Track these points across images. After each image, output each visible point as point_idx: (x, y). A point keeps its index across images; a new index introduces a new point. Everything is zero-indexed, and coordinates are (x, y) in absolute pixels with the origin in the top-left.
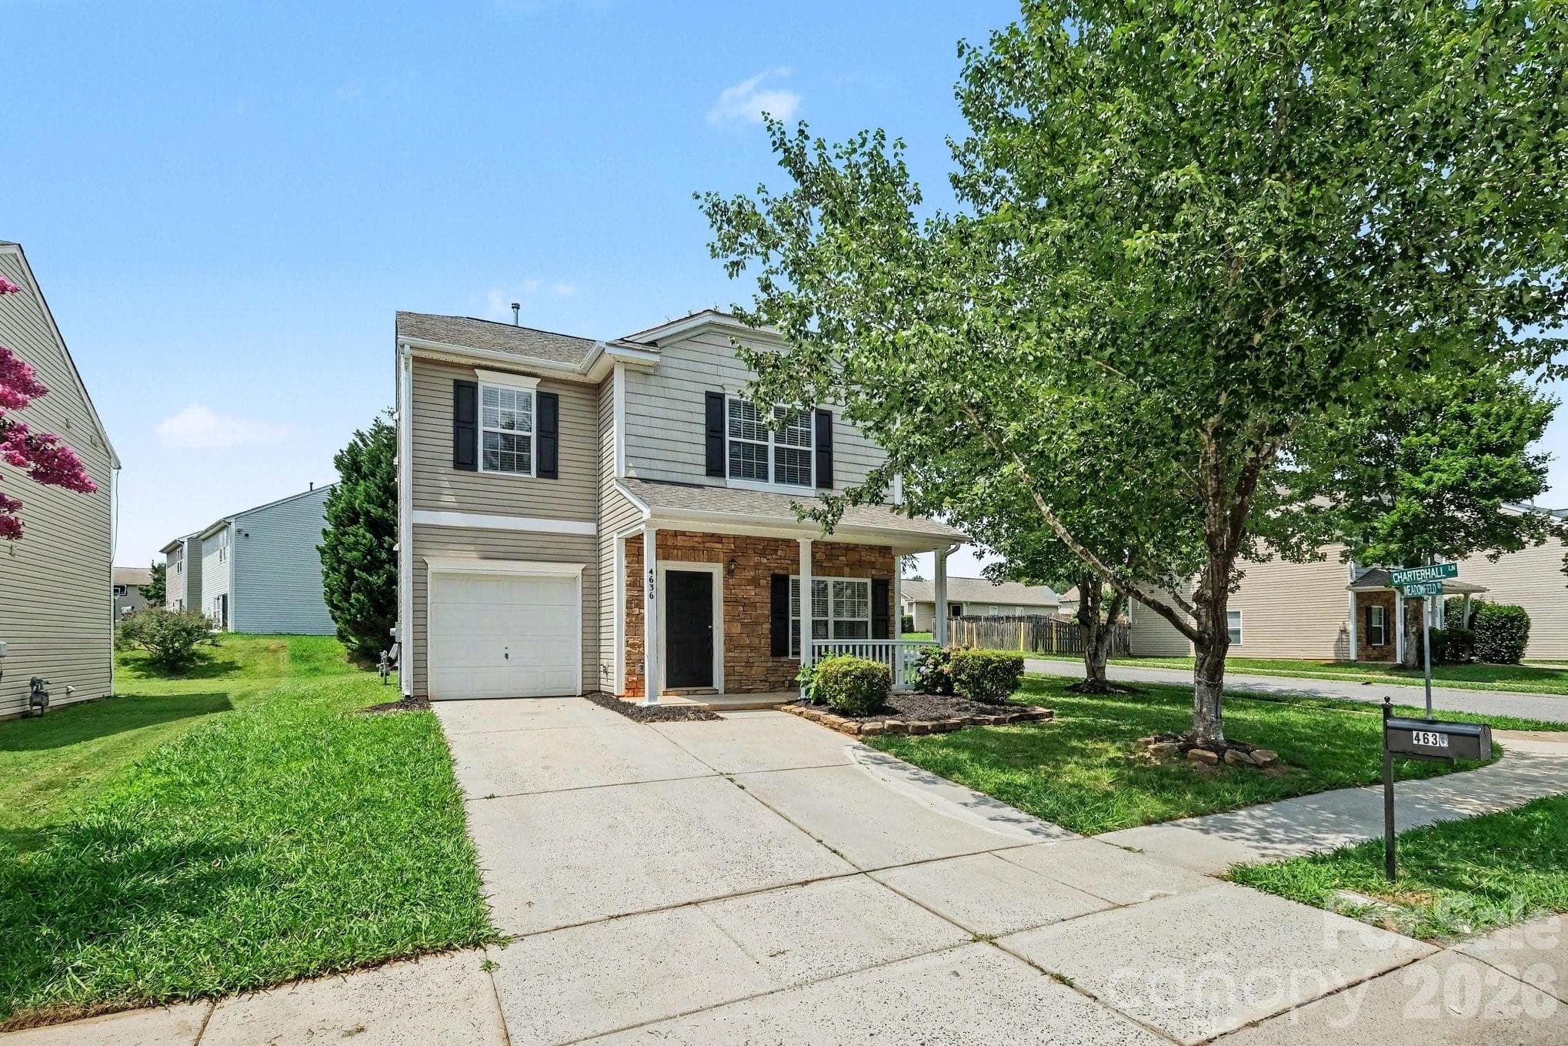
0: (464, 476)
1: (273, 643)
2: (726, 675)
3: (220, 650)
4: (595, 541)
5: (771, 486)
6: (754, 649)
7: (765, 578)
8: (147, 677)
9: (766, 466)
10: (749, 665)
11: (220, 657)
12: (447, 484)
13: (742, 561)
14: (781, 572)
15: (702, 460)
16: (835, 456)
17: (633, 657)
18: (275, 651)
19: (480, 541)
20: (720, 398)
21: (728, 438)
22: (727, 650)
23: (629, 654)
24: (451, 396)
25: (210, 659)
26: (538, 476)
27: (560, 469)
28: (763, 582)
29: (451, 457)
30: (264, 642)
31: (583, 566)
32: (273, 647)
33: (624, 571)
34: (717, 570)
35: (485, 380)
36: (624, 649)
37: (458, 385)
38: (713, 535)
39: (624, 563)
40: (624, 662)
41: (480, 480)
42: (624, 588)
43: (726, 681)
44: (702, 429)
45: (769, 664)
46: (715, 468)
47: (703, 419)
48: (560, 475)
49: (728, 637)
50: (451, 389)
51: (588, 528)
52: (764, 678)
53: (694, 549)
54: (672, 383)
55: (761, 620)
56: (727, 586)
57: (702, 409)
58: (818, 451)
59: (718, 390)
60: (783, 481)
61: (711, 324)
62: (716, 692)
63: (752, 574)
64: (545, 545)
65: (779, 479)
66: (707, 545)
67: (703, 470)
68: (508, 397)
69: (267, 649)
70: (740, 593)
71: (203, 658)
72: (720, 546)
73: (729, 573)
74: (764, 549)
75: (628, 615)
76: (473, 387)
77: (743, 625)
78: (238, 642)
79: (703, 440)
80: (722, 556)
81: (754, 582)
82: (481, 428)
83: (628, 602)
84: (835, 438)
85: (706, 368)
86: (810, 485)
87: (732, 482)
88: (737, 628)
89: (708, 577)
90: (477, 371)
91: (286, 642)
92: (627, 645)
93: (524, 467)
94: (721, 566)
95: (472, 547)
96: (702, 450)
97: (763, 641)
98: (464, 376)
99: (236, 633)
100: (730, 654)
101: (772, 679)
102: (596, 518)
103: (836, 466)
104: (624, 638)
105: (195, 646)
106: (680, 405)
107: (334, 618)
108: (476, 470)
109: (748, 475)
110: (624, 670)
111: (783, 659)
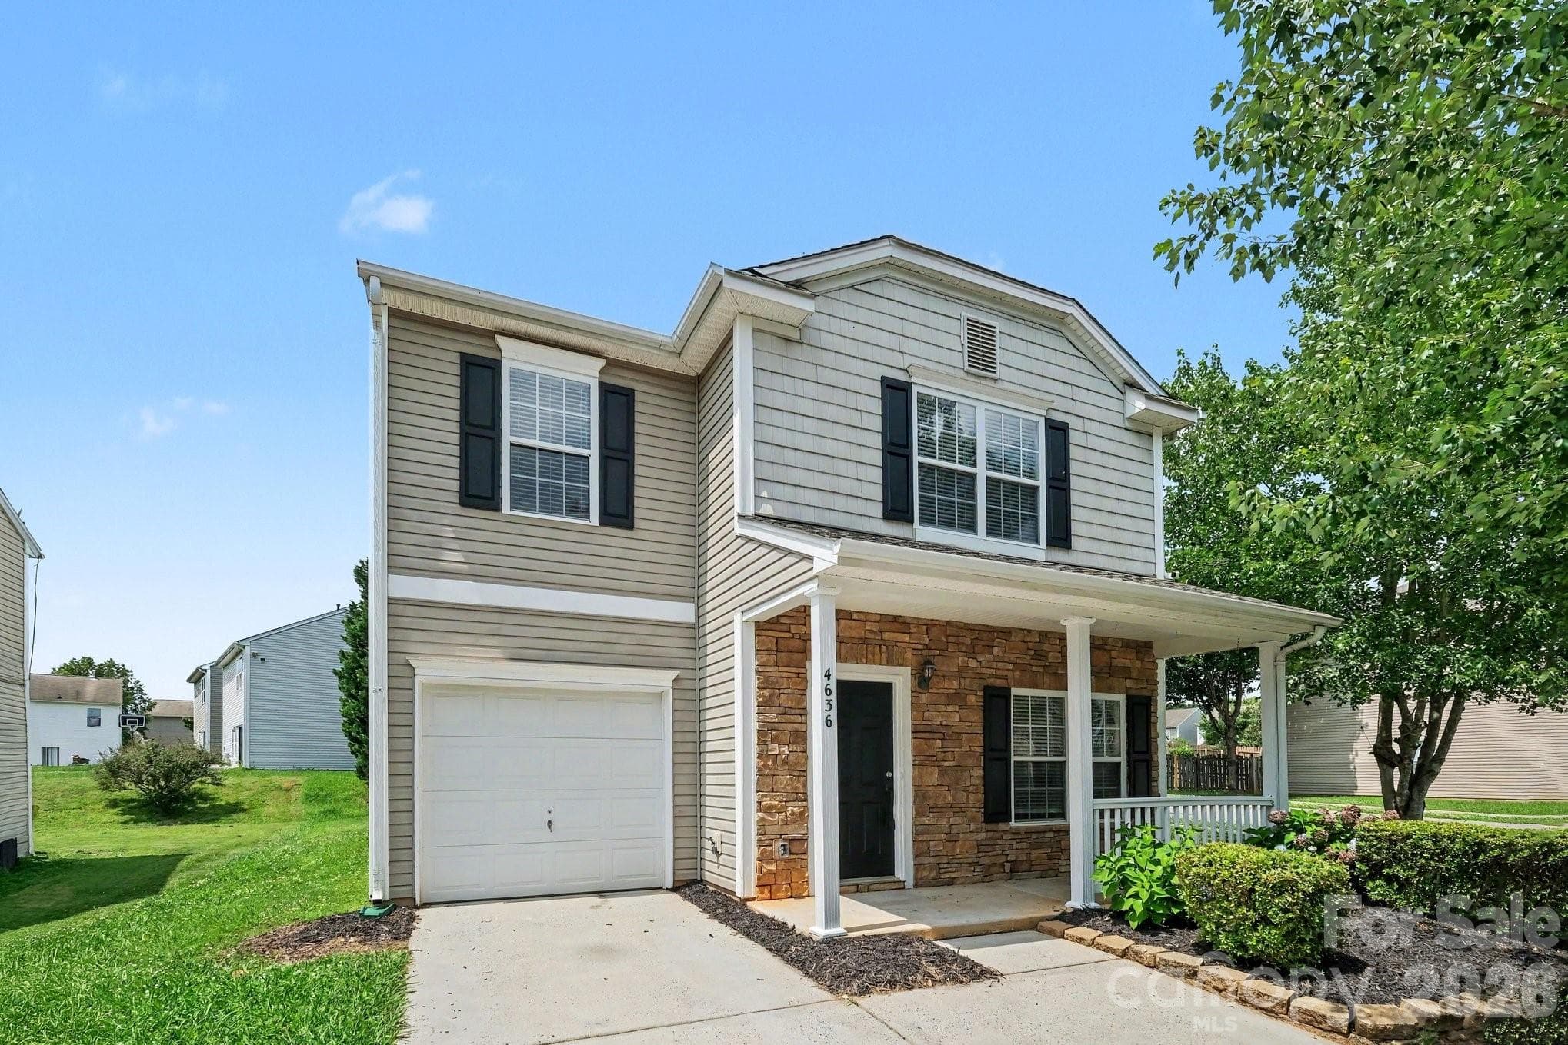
0: (479, 519)
1: (285, 781)
2: (916, 856)
3: (225, 790)
4: (695, 633)
5: (979, 541)
6: (956, 809)
7: (973, 692)
8: (136, 822)
9: (973, 508)
10: (952, 838)
11: (225, 797)
12: (449, 532)
13: (940, 664)
14: (999, 683)
15: (877, 492)
16: (1075, 498)
17: (769, 829)
18: (288, 790)
19: (505, 630)
20: (904, 389)
21: (917, 459)
22: (919, 814)
23: (762, 823)
24: (456, 381)
25: (213, 799)
26: (602, 523)
27: (637, 513)
28: (972, 699)
29: (455, 486)
30: (277, 779)
31: (674, 674)
32: (286, 785)
33: (754, 680)
34: (901, 680)
35: (514, 356)
36: (755, 816)
37: (468, 363)
38: (896, 619)
39: (753, 664)
40: (754, 837)
41: (509, 528)
42: (754, 709)
43: (918, 867)
44: (876, 440)
45: (982, 836)
46: (897, 509)
47: (877, 423)
48: (637, 523)
49: (920, 794)
50: (456, 370)
51: (683, 612)
52: (972, 858)
53: (865, 642)
54: (828, 358)
55: (970, 762)
56: (916, 707)
57: (876, 406)
58: (1049, 487)
59: (900, 376)
60: (998, 535)
61: (890, 264)
62: (900, 886)
63: (955, 684)
64: (613, 637)
65: (993, 531)
66: (886, 636)
67: (877, 510)
68: (550, 386)
69: (278, 788)
70: (937, 717)
71: (205, 798)
72: (907, 638)
73: (922, 682)
74: (973, 645)
75: (760, 756)
76: (493, 367)
77: (943, 771)
78: (249, 780)
79: (877, 458)
80: (908, 655)
81: (957, 698)
82: (507, 439)
83: (762, 733)
84: (1075, 468)
85: (884, 339)
86: (1037, 541)
87: (924, 533)
88: (933, 777)
89: (888, 688)
90: (501, 340)
91: (301, 779)
92: (759, 810)
93: (578, 508)
94: (907, 671)
95: (494, 641)
96: (877, 475)
97: (972, 797)
98: (477, 348)
99: (251, 769)
100: (926, 821)
101: (986, 860)
102: (695, 594)
103: (1076, 513)
104: (754, 797)
105: (196, 785)
106: (839, 397)
107: (353, 753)
108: (497, 508)
109: (947, 523)
110: (754, 853)
111: (1002, 826)
